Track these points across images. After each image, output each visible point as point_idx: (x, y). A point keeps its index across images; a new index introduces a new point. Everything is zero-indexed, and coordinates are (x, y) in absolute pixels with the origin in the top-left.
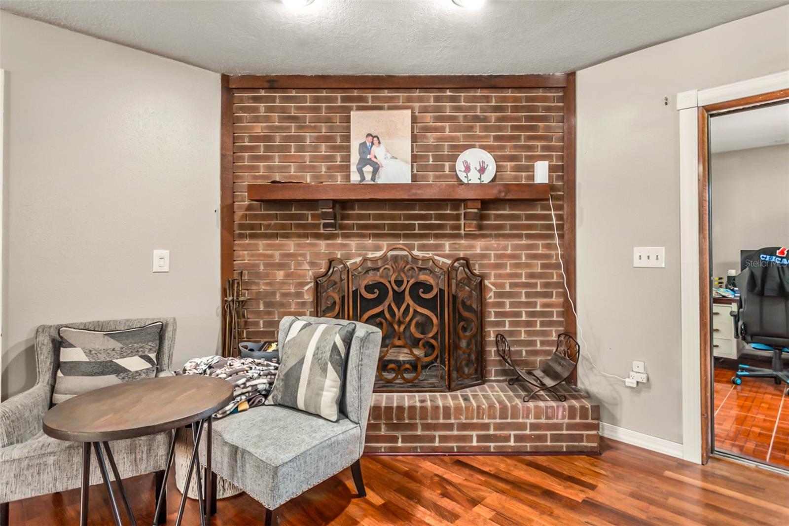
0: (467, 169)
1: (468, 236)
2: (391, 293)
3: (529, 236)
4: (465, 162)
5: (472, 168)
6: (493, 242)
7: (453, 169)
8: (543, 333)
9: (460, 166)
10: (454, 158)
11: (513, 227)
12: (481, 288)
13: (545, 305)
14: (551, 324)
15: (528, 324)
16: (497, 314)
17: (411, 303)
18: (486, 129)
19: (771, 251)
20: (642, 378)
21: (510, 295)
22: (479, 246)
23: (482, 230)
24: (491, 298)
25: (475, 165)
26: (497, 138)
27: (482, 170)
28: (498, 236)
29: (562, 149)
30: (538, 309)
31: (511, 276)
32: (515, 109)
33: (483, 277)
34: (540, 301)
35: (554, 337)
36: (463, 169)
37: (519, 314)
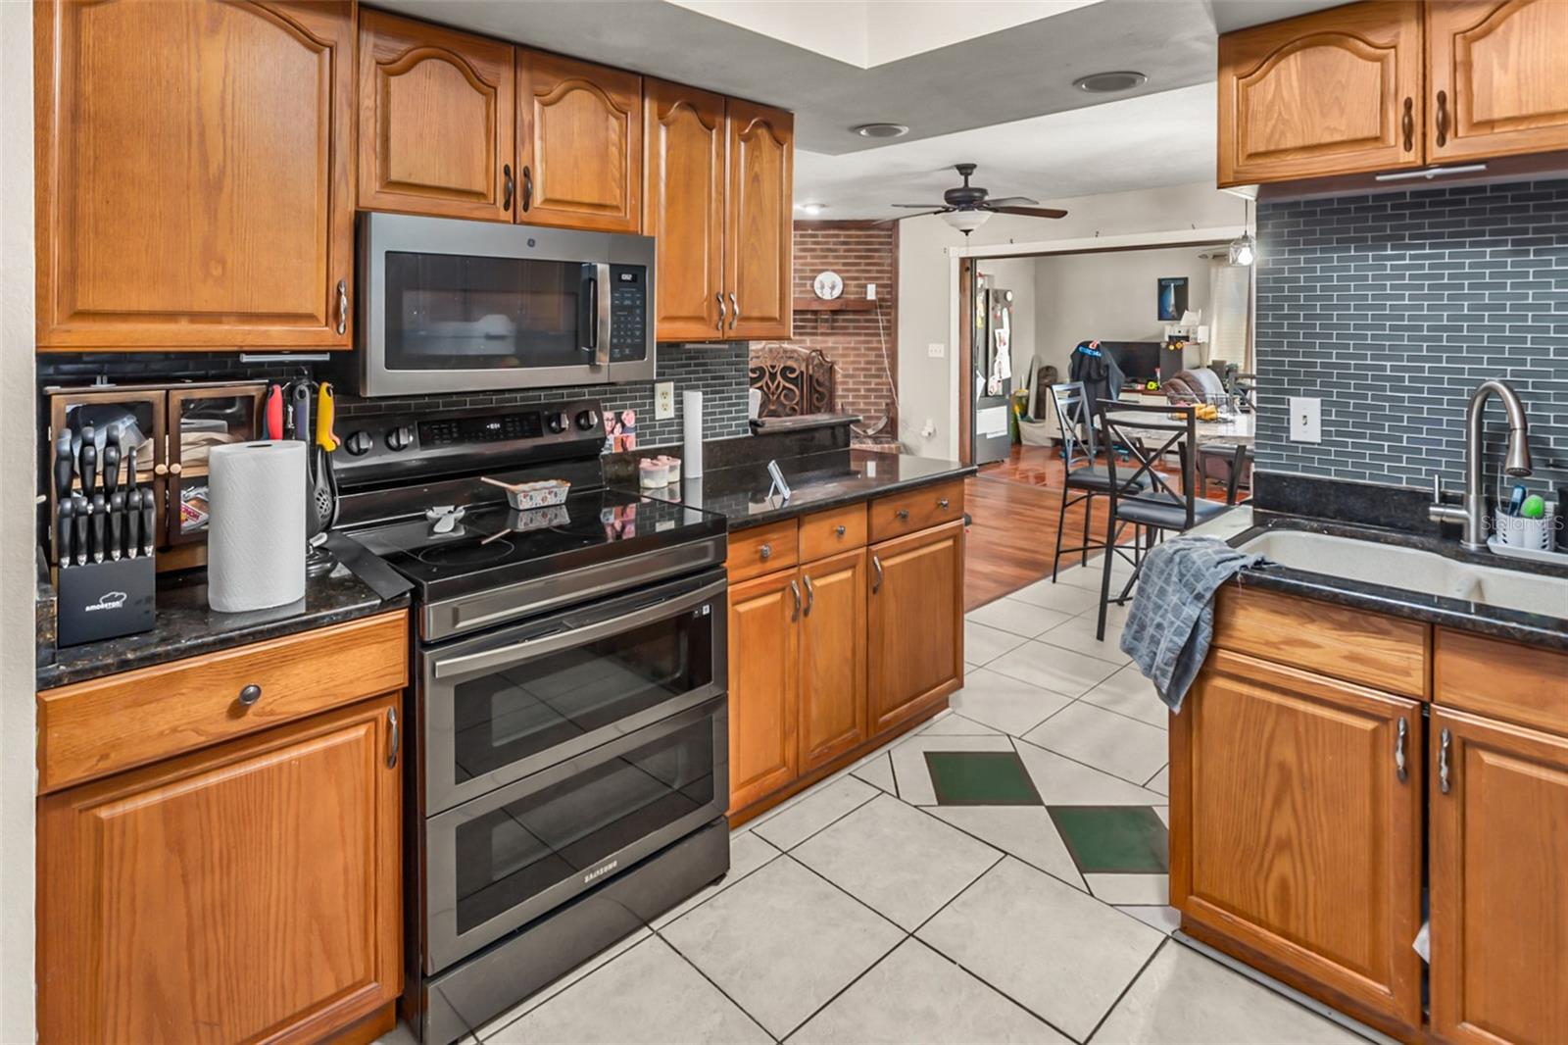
0: (823, 287)
1: (822, 334)
2: (767, 374)
3: (866, 335)
4: (821, 282)
5: (826, 284)
6: (841, 339)
7: (812, 286)
8: (875, 404)
9: (817, 285)
10: (814, 278)
11: (855, 328)
12: (831, 370)
13: (877, 384)
14: (881, 397)
15: (865, 397)
16: (844, 390)
17: (782, 380)
18: (837, 257)
19: (1086, 344)
20: (931, 430)
21: (852, 376)
22: (830, 341)
23: (834, 331)
24: (839, 378)
25: (828, 285)
26: (844, 264)
27: (833, 288)
28: (844, 334)
29: (891, 272)
30: (873, 386)
31: (854, 362)
32: (858, 243)
33: (833, 363)
34: (874, 381)
35: (884, 407)
36: (819, 286)
37: (858, 390)
